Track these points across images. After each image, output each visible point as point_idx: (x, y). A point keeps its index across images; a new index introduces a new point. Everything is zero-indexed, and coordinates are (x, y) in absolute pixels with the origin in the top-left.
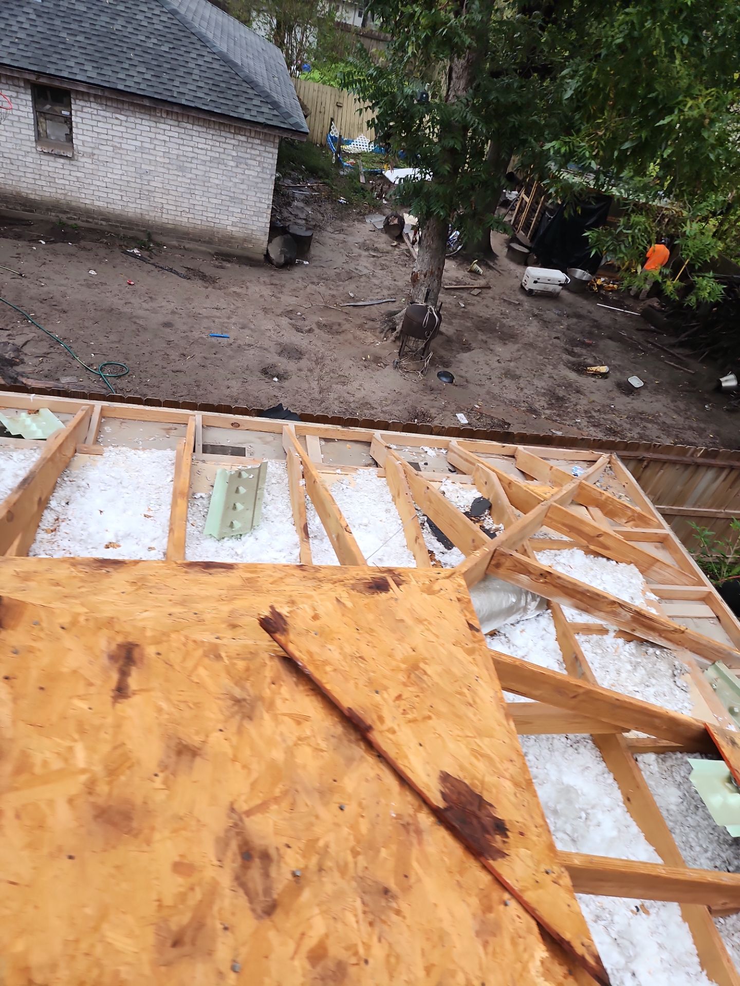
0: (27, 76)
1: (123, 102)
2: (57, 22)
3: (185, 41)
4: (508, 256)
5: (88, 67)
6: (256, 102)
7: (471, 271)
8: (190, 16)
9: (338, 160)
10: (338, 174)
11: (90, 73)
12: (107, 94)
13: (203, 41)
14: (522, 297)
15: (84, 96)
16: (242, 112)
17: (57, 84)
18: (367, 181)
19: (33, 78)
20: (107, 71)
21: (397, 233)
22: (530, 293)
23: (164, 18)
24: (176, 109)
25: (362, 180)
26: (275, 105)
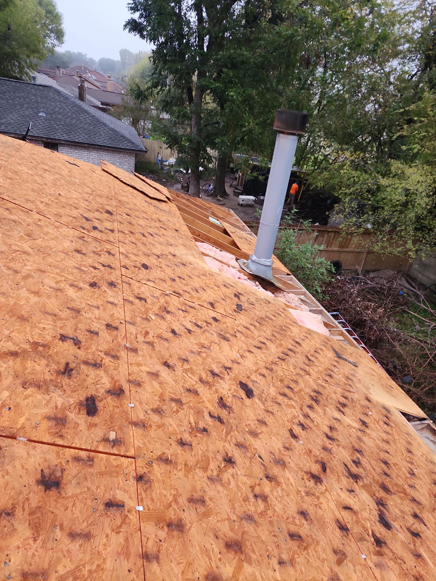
0: (43, 140)
1: (77, 146)
2: (52, 122)
3: (99, 125)
4: (234, 195)
5: (65, 135)
6: (126, 142)
7: (218, 200)
8: (99, 117)
9: (162, 167)
10: (162, 172)
11: (66, 137)
12: (72, 143)
13: (105, 125)
14: (238, 207)
15: (63, 145)
16: (121, 146)
17: (54, 141)
18: (175, 174)
19: (45, 140)
20: (72, 136)
21: (187, 189)
22: (242, 205)
23: (90, 118)
24: (97, 147)
25: (172, 173)
26: (133, 143)
